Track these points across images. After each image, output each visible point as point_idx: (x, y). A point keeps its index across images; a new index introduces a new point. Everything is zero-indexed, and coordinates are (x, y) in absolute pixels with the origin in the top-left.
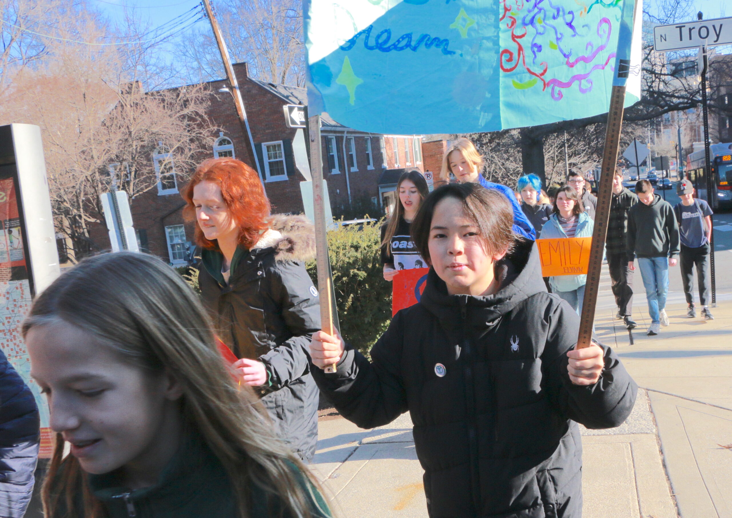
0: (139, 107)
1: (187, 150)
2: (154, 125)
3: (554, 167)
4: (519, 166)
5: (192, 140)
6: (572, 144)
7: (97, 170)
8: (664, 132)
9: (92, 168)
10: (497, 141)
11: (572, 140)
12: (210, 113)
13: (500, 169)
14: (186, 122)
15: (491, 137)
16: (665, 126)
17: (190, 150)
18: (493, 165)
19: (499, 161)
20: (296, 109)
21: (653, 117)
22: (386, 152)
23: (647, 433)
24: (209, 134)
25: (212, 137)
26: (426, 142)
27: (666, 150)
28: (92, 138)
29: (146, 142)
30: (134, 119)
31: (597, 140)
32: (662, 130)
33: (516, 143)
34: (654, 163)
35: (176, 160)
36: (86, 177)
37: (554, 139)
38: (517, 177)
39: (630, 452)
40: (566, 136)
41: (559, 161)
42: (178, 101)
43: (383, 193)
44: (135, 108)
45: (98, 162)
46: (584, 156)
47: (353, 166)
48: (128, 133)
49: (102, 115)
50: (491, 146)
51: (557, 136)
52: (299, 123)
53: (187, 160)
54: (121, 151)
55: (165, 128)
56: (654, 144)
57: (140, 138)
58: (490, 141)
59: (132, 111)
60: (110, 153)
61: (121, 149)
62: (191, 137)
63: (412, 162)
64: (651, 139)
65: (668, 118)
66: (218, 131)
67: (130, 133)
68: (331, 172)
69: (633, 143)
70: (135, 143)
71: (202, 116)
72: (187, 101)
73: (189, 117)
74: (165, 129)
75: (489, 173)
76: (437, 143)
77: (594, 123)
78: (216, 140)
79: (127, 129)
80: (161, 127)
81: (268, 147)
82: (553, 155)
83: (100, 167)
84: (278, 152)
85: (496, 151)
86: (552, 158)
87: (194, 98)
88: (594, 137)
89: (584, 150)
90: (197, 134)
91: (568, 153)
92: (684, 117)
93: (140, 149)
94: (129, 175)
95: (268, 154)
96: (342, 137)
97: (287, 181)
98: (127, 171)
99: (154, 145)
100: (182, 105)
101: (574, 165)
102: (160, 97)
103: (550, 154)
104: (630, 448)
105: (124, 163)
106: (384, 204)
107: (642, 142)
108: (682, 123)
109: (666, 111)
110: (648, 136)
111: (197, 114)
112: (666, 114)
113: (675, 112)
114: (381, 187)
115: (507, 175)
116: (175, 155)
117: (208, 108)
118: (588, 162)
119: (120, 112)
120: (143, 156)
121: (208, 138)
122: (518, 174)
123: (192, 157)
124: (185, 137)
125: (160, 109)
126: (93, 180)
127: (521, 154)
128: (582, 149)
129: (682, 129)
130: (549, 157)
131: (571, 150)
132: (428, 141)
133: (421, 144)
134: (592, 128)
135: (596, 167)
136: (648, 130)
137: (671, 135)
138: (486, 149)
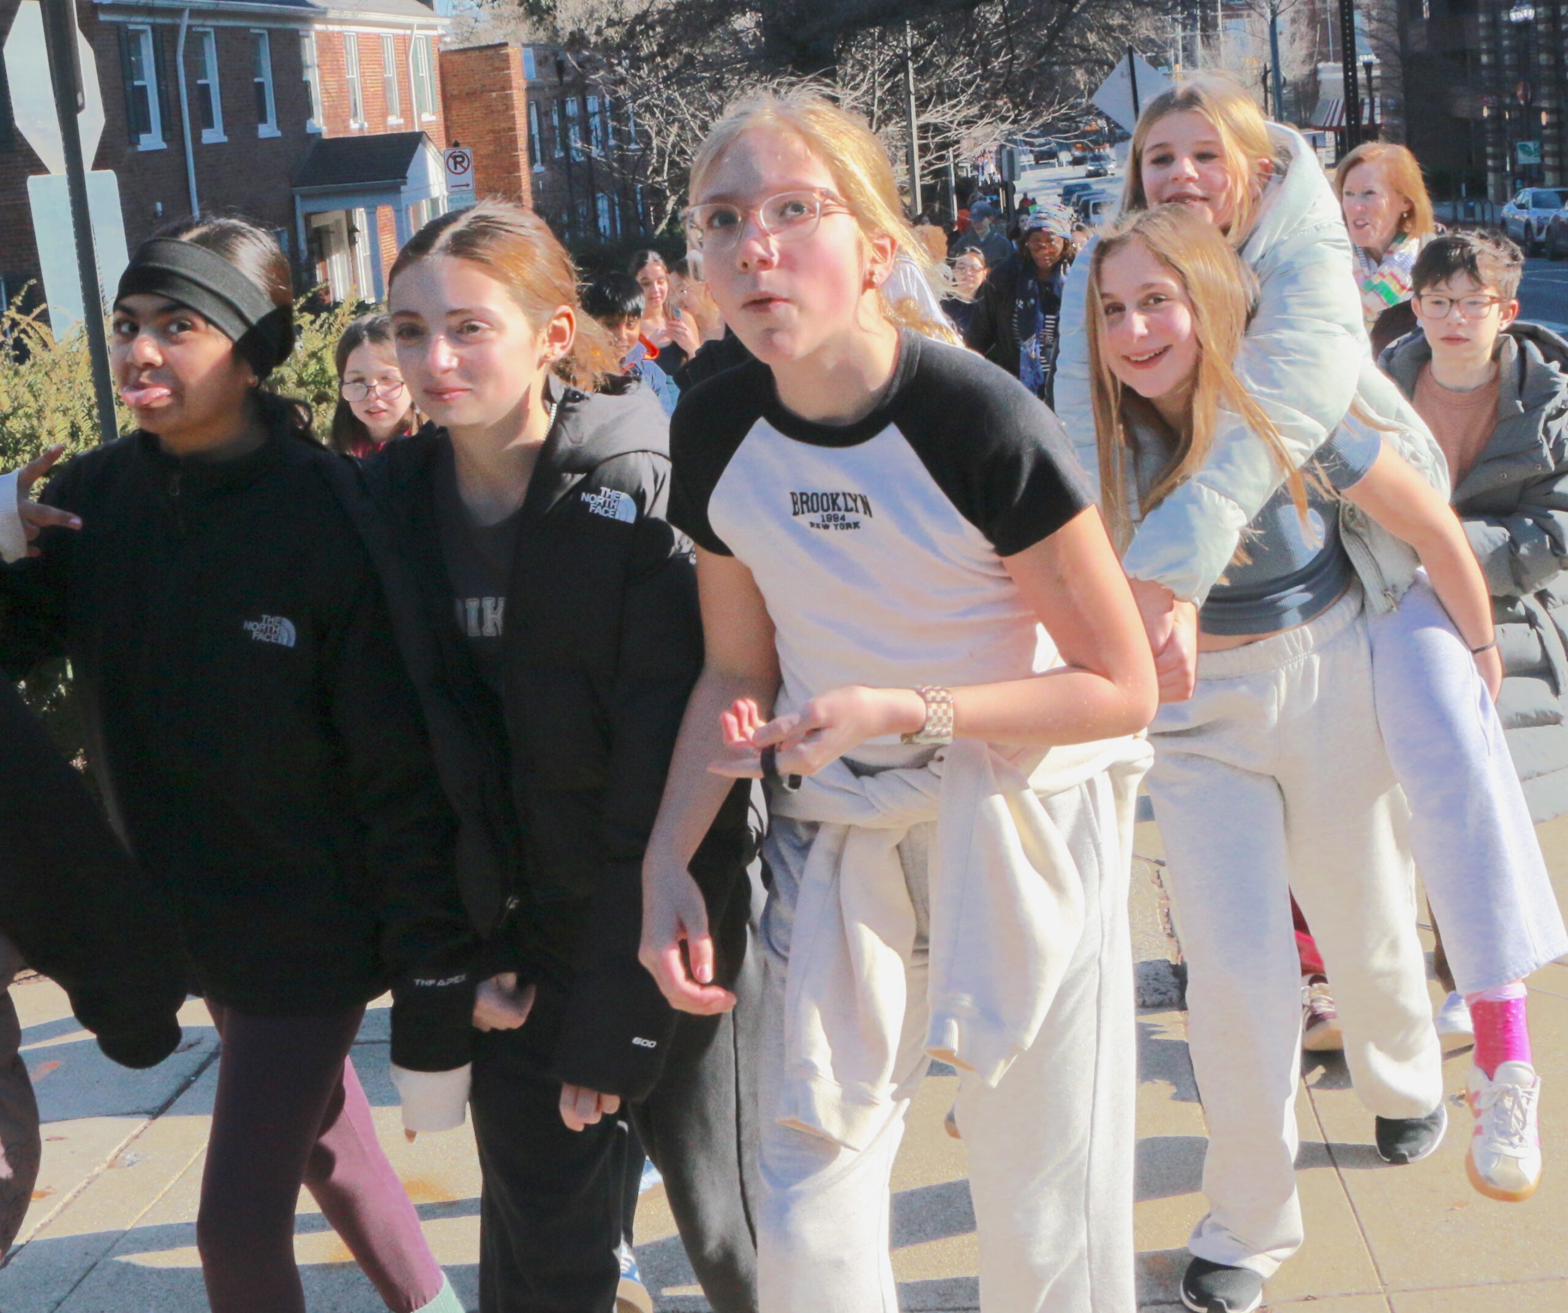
6: (929, 62)
8: (1225, 29)
11: (929, 50)
15: (666, 36)
16: (1231, 11)
18: (674, 129)
19: (693, 116)
22: (322, 77)
26: (452, 48)
31: (1012, 48)
32: (1220, 21)
37: (872, 48)
40: (911, 37)
41: (886, 118)
43: (308, 217)
46: (969, 103)
47: (210, 124)
50: (666, 67)
51: (882, 38)
56: (1194, 66)
58: (664, 51)
63: (407, 113)
64: (1185, 49)
68: (138, 142)
69: (1122, 65)
75: (661, 153)
76: (490, 52)
82: (868, 99)
85: (682, 84)
86: (866, 108)
88: (1000, 41)
89: (968, 84)
91: (917, 91)
96: (174, 30)
101: (938, 129)
106: (311, 252)
107: (1155, 62)
110: (1174, 40)
114: (304, 197)
118: (981, 122)
128: (961, 79)
129: (1283, 20)
130: (855, 104)
131: (925, 81)
132: (461, 46)
133: (435, 57)
134: (996, 12)
135: (1009, 137)
136: (1175, 20)
137: (1250, 37)
138: (649, 75)
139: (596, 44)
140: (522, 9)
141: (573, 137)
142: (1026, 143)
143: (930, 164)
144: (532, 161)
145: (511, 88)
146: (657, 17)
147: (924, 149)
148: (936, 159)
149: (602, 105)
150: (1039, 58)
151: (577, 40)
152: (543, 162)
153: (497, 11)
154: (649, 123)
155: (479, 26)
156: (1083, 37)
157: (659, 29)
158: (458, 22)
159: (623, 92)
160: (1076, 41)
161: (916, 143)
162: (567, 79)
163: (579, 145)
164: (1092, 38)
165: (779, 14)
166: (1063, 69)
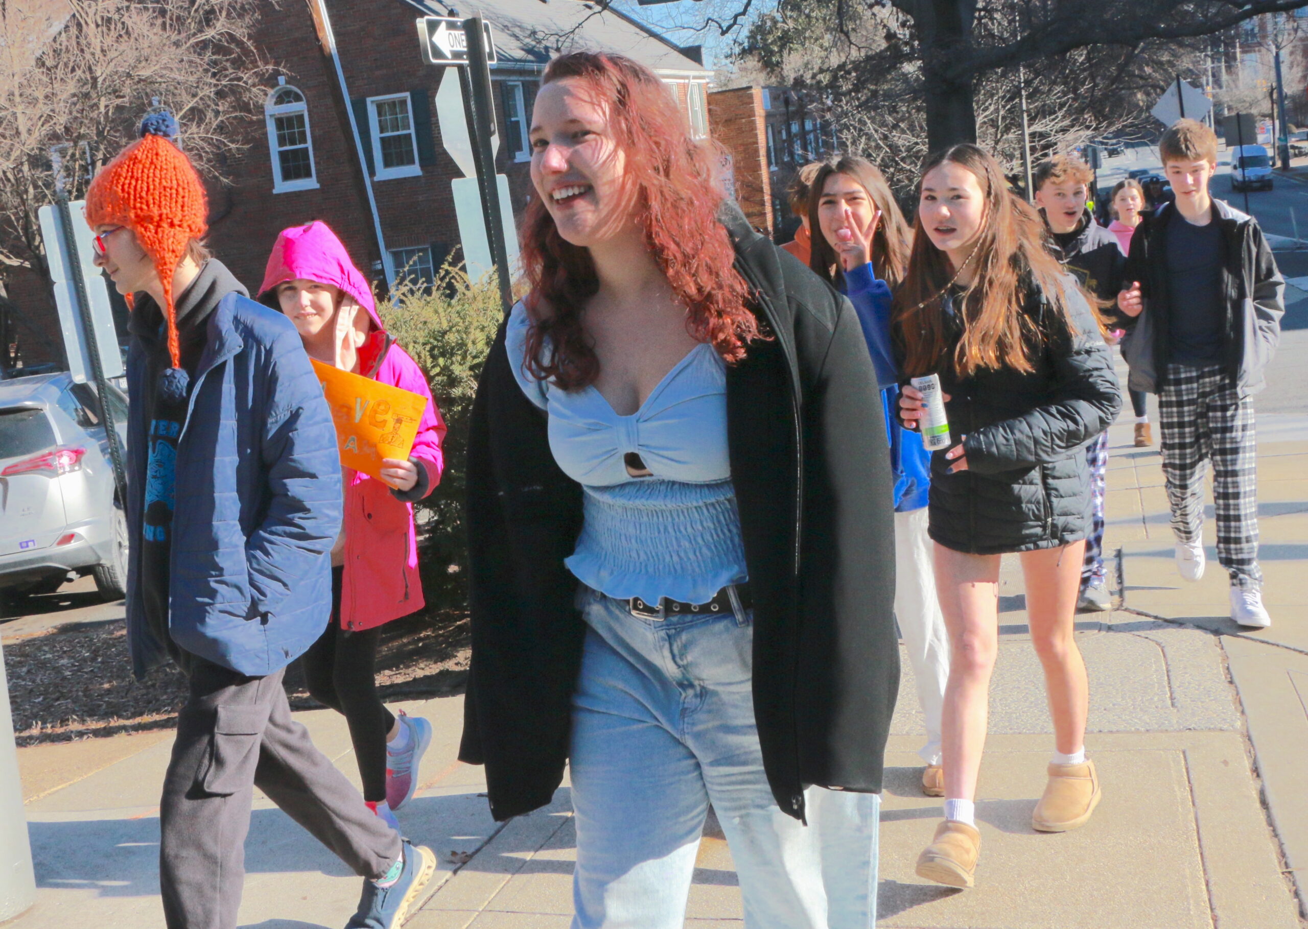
0: (112, 27)
1: (210, 115)
2: (144, 63)
3: (997, 142)
4: (919, 141)
5: (220, 94)
6: (1036, 91)
7: (25, 158)
8: (1242, 61)
9: (15, 154)
10: (872, 87)
11: (1036, 81)
12: (258, 37)
13: (878, 147)
14: (208, 55)
15: (858, 78)
16: (1247, 48)
17: (217, 113)
18: (863, 140)
19: (876, 131)
20: (443, 26)
21: (1219, 27)
23: (1221, 730)
24: (257, 80)
25: (263, 87)
26: (715, 90)
27: (1248, 99)
28: (17, 93)
29: (126, 99)
30: (103, 51)
31: (1093, 79)
32: (1238, 55)
33: (915, 91)
34: (1222, 129)
35: (187, 135)
36: (4, 172)
37: (997, 82)
38: (916, 165)
39: (1184, 770)
40: (1023, 74)
41: (1007, 129)
42: (192, 13)
44: (105, 29)
45: (28, 142)
48: (90, 81)
49: (37, 45)
50: (858, 99)
51: (1004, 75)
52: (449, 56)
53: (209, 136)
54: (76, 118)
55: (165, 68)
56: (1220, 87)
57: (115, 91)
58: (857, 88)
59: (99, 36)
60: (52, 122)
61: (75, 114)
62: (220, 87)
64: (1214, 76)
65: (1252, 30)
66: (277, 73)
67: (95, 79)
68: (514, 157)
69: (1173, 87)
70: (103, 102)
71: (243, 43)
72: (212, 11)
73: (215, 45)
74: (164, 72)
76: (742, 92)
77: (1086, 45)
78: (271, 92)
79: (88, 73)
80: (156, 68)
81: (380, 107)
82: (994, 116)
83: (32, 153)
84: (399, 116)
85: (868, 109)
86: (993, 123)
87: (226, 5)
88: (1086, 74)
90: (230, 80)
91: (1029, 110)
92: (1290, 26)
93: (113, 113)
94: (90, 167)
95: (380, 121)
97: (418, 177)
98: (86, 160)
99: (143, 104)
100: (200, 22)
101: (1042, 135)
102: (155, 5)
103: (987, 113)
104: (1183, 762)
105: (83, 143)
107: (1195, 84)
108: (1284, 39)
109: (1248, 15)
110: (1206, 70)
111: (232, 38)
112: (1248, 20)
113: (1269, 15)
115: (894, 160)
116: (185, 125)
117: (254, 25)
118: (1072, 130)
119: (74, 37)
120: (120, 128)
121: (254, 90)
122: (918, 159)
123: (221, 129)
124: (206, 88)
125: (155, 30)
126: (16, 180)
127: (923, 115)
128: (1058, 101)
129: (1284, 54)
130: (986, 120)
131: (1034, 103)
132: (720, 90)
133: (705, 96)
134: (1081, 55)
135: (1092, 139)
136: (1206, 56)
137: (1260, 66)
138: (846, 104)
139: (812, 85)
140: (760, 64)
141: (796, 147)
142: (1102, 143)
143: (1037, 159)
144: (769, 163)
145: (754, 116)
146: (850, 66)
147: (1033, 150)
148: (1042, 155)
149: (815, 125)
150: (1112, 84)
151: (799, 83)
152: (777, 164)
153: (744, 65)
154: (846, 136)
155: (733, 76)
156: (1141, 69)
157: (854, 74)
158: (718, 73)
159: (828, 116)
160: (1137, 72)
161: (1028, 145)
162: (792, 108)
163: (800, 152)
164: (1148, 70)
165: (935, 61)
166: (1128, 92)
